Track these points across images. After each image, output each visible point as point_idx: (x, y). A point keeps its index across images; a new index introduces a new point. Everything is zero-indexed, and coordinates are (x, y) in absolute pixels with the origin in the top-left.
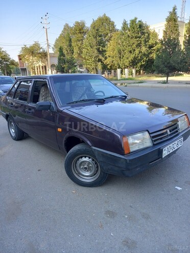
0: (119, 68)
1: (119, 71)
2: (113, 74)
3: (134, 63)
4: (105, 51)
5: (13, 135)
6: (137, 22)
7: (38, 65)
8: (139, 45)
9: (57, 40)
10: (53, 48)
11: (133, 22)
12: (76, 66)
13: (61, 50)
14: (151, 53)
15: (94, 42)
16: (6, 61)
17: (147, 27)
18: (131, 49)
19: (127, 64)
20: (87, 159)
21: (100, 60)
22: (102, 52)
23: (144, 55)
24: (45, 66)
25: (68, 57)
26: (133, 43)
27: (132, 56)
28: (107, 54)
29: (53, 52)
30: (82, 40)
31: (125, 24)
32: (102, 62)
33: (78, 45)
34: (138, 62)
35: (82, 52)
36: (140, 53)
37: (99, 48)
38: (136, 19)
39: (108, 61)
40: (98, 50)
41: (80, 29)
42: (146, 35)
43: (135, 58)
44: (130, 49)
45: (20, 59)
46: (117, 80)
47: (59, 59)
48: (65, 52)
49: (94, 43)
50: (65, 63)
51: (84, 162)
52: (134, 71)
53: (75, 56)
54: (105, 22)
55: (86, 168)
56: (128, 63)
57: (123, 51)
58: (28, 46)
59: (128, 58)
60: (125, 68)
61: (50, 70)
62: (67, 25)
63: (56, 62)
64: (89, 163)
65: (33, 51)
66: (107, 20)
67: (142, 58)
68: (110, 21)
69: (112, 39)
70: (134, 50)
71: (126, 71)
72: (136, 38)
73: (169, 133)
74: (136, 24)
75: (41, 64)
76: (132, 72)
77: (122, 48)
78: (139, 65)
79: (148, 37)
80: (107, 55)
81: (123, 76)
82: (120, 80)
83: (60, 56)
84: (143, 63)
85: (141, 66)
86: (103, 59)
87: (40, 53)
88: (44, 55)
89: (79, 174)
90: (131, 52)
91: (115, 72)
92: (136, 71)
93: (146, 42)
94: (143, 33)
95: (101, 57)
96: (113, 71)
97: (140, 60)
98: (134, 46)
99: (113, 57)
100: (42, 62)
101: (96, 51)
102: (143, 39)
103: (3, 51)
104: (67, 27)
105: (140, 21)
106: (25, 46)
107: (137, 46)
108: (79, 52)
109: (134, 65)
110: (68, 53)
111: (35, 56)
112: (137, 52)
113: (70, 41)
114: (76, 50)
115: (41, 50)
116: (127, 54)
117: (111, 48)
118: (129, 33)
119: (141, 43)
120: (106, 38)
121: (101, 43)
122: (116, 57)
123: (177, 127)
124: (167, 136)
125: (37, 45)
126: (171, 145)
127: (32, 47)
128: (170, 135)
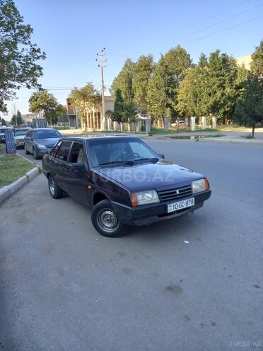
0: (194, 115)
1: (193, 119)
2: (187, 123)
3: (214, 109)
4: (176, 93)
5: (53, 193)
6: (220, 56)
7: (90, 112)
8: (222, 86)
9: (116, 79)
10: (110, 90)
11: (214, 55)
12: (136, 114)
13: (118, 93)
14: (239, 95)
15: (162, 81)
16: (53, 106)
17: (234, 62)
18: (211, 91)
19: (204, 110)
20: (109, 212)
21: (168, 105)
22: (172, 95)
23: (229, 98)
24: (99, 113)
25: (127, 103)
26: (214, 83)
27: (212, 100)
28: (179, 97)
29: (110, 95)
30: (147, 79)
31: (203, 58)
32: (171, 108)
33: (142, 86)
34: (220, 108)
35: (145, 95)
36: (222, 96)
37: (168, 90)
38: (218, 52)
39: (179, 107)
40: (167, 92)
41: (146, 65)
42: (232, 72)
43: (216, 103)
44: (209, 90)
45: (69, 104)
46: (190, 131)
47: (116, 105)
48: (123, 96)
49: (162, 83)
50: (122, 111)
51: (107, 214)
52: (214, 120)
53: (137, 100)
54: (179, 55)
55: (108, 220)
56: (206, 109)
57: (200, 93)
58: (79, 89)
59: (206, 103)
60: (202, 115)
61: (104, 118)
62: (129, 60)
63: (112, 108)
64: (111, 216)
65: (85, 94)
66: (181, 53)
67: (225, 103)
68: (185, 54)
69: (186, 78)
70: (215, 92)
71: (203, 119)
72: (217, 76)
73: (178, 192)
74: (218, 59)
75: (94, 110)
76: (212, 120)
77: (198, 90)
78: (221, 111)
79: (235, 75)
80: (178, 99)
81: (199, 126)
82: (194, 131)
83: (117, 100)
84: (227, 109)
85: (225, 113)
86: (173, 103)
87: (93, 97)
88: (98, 99)
89: (103, 225)
90: (210, 95)
91: (190, 120)
92: (218, 121)
93: (231, 81)
95: (170, 101)
96: (187, 119)
97: (223, 105)
98: (215, 86)
99: (186, 102)
100: (96, 107)
101: (164, 94)
102: (227, 78)
103: (49, 94)
104: (129, 64)
105: (224, 55)
106: (76, 88)
107: (218, 87)
108: (142, 94)
109: (215, 112)
110: (127, 98)
111: (87, 100)
112: (219, 94)
113: (130, 82)
114: (138, 93)
115: (95, 93)
116: (205, 98)
117: (184, 89)
118: (208, 69)
119: (224, 83)
120: (179, 76)
121: (172, 83)
122: (190, 101)
123: (191, 189)
124: (176, 196)
125: (90, 87)
126: (178, 203)
127: (83, 90)
128: (179, 195)
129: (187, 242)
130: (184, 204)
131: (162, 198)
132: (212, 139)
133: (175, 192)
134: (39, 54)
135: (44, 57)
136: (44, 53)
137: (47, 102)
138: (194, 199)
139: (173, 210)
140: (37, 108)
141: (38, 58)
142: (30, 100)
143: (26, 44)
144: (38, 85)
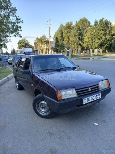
0: (92, 48)
1: (91, 50)
2: (88, 53)
3: (101, 46)
4: (83, 39)
6: (104, 21)
7: (44, 48)
8: (105, 35)
9: (56, 34)
11: (101, 21)
12: (65, 48)
13: (57, 39)
14: (113, 39)
15: (77, 33)
16: (28, 46)
17: (111, 23)
18: (100, 37)
19: (97, 46)
20: (44, 102)
21: (80, 44)
22: (81, 40)
23: (108, 40)
24: (48, 49)
25: (60, 43)
26: (101, 34)
27: (100, 42)
28: (85, 41)
29: (53, 40)
30: (70, 33)
31: (96, 22)
32: (81, 45)
33: (67, 36)
35: (69, 40)
36: (105, 39)
37: (80, 37)
38: (103, 19)
39: (85, 45)
40: (79, 38)
41: (69, 26)
42: (110, 28)
43: (102, 43)
44: (99, 37)
45: (35, 45)
46: (90, 56)
47: (56, 44)
49: (77, 34)
50: (58, 47)
51: (42, 103)
52: (101, 51)
53: (65, 42)
54: (84, 21)
55: (43, 107)
56: (97, 45)
57: (95, 38)
58: (39, 38)
59: (97, 43)
60: (95, 49)
61: (50, 51)
62: (62, 25)
63: (54, 46)
64: (45, 105)
65: (42, 40)
66: (85, 20)
67: (107, 43)
68: (87, 21)
69: (88, 31)
70: (102, 38)
71: (96, 50)
72: (103, 30)
73: (90, 90)
74: (103, 22)
75: (46, 47)
76: (100, 51)
77: (93, 37)
78: (105, 46)
79: (111, 30)
80: (84, 41)
81: (94, 53)
82: (92, 56)
83: (56, 42)
84: (107, 46)
85: (106, 47)
86: (82, 43)
87: (45, 41)
88: (48, 42)
90: (99, 39)
91: (90, 51)
92: (103, 51)
93: (109, 32)
94: (108, 27)
95: (80, 42)
96: (88, 51)
97: (105, 44)
98: (102, 35)
99: (88, 43)
100: (47, 46)
101: (78, 39)
102: (107, 31)
103: (26, 41)
104: (62, 26)
105: (106, 20)
106: (38, 37)
107: (103, 35)
108: (67, 39)
109: (102, 47)
110: (60, 41)
111: (43, 43)
112: (103, 39)
113: (62, 34)
114: (66, 39)
115: (46, 39)
116: (97, 41)
117: (87, 37)
118: (98, 27)
119: (106, 33)
120: (85, 31)
121: (81, 34)
122: (90, 42)
123: (98, 87)
124: (89, 92)
125: (44, 37)
126: (90, 97)
127: (41, 38)
128: (91, 91)
129: (96, 124)
130: (94, 98)
131: (79, 94)
132: (101, 59)
133: (88, 90)
134: (20, 21)
135: (22, 22)
136: (22, 20)
137: (25, 44)
138: (101, 94)
139: (87, 102)
140: (21, 47)
141: (20, 23)
142: (18, 43)
143: (14, 16)
144: (19, 35)
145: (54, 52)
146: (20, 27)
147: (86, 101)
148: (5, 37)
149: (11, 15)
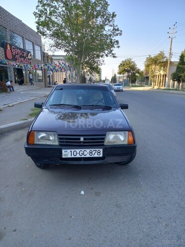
16: (133, 70)
24: (166, 75)
58: (153, 56)
63: (174, 70)
73: (82, 139)
75: (162, 73)
87: (162, 62)
88: (164, 64)
100: (164, 71)
103: (132, 62)
106: (150, 56)
111: (158, 65)
115: (165, 59)
123: (103, 139)
125: (161, 55)
127: (155, 57)
128: (83, 142)
130: (85, 153)
131: (61, 142)
133: (79, 139)
134: (117, 32)
135: (121, 34)
136: (121, 31)
137: (130, 67)
138: (101, 150)
139: (69, 156)
140: (123, 71)
141: (117, 35)
142: (119, 66)
143: (111, 26)
144: (113, 54)
145: (174, 81)
146: (117, 42)
147: (67, 153)
148: (98, 56)
149: (107, 24)
